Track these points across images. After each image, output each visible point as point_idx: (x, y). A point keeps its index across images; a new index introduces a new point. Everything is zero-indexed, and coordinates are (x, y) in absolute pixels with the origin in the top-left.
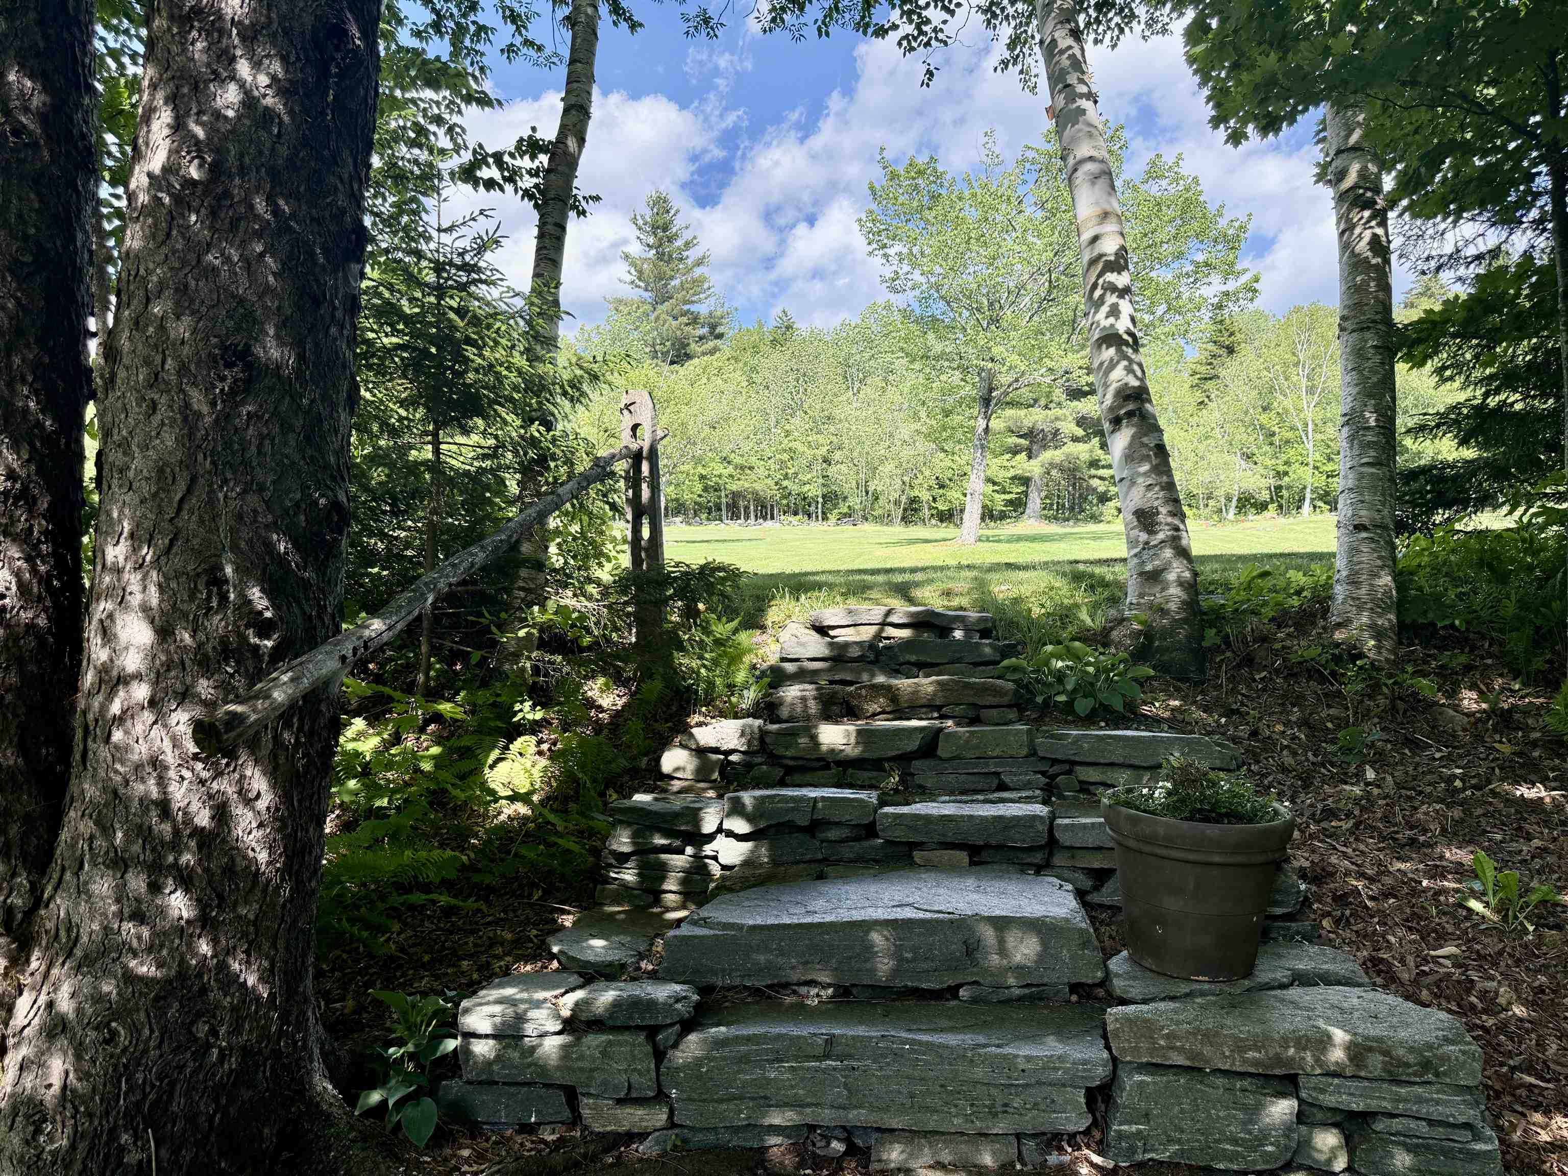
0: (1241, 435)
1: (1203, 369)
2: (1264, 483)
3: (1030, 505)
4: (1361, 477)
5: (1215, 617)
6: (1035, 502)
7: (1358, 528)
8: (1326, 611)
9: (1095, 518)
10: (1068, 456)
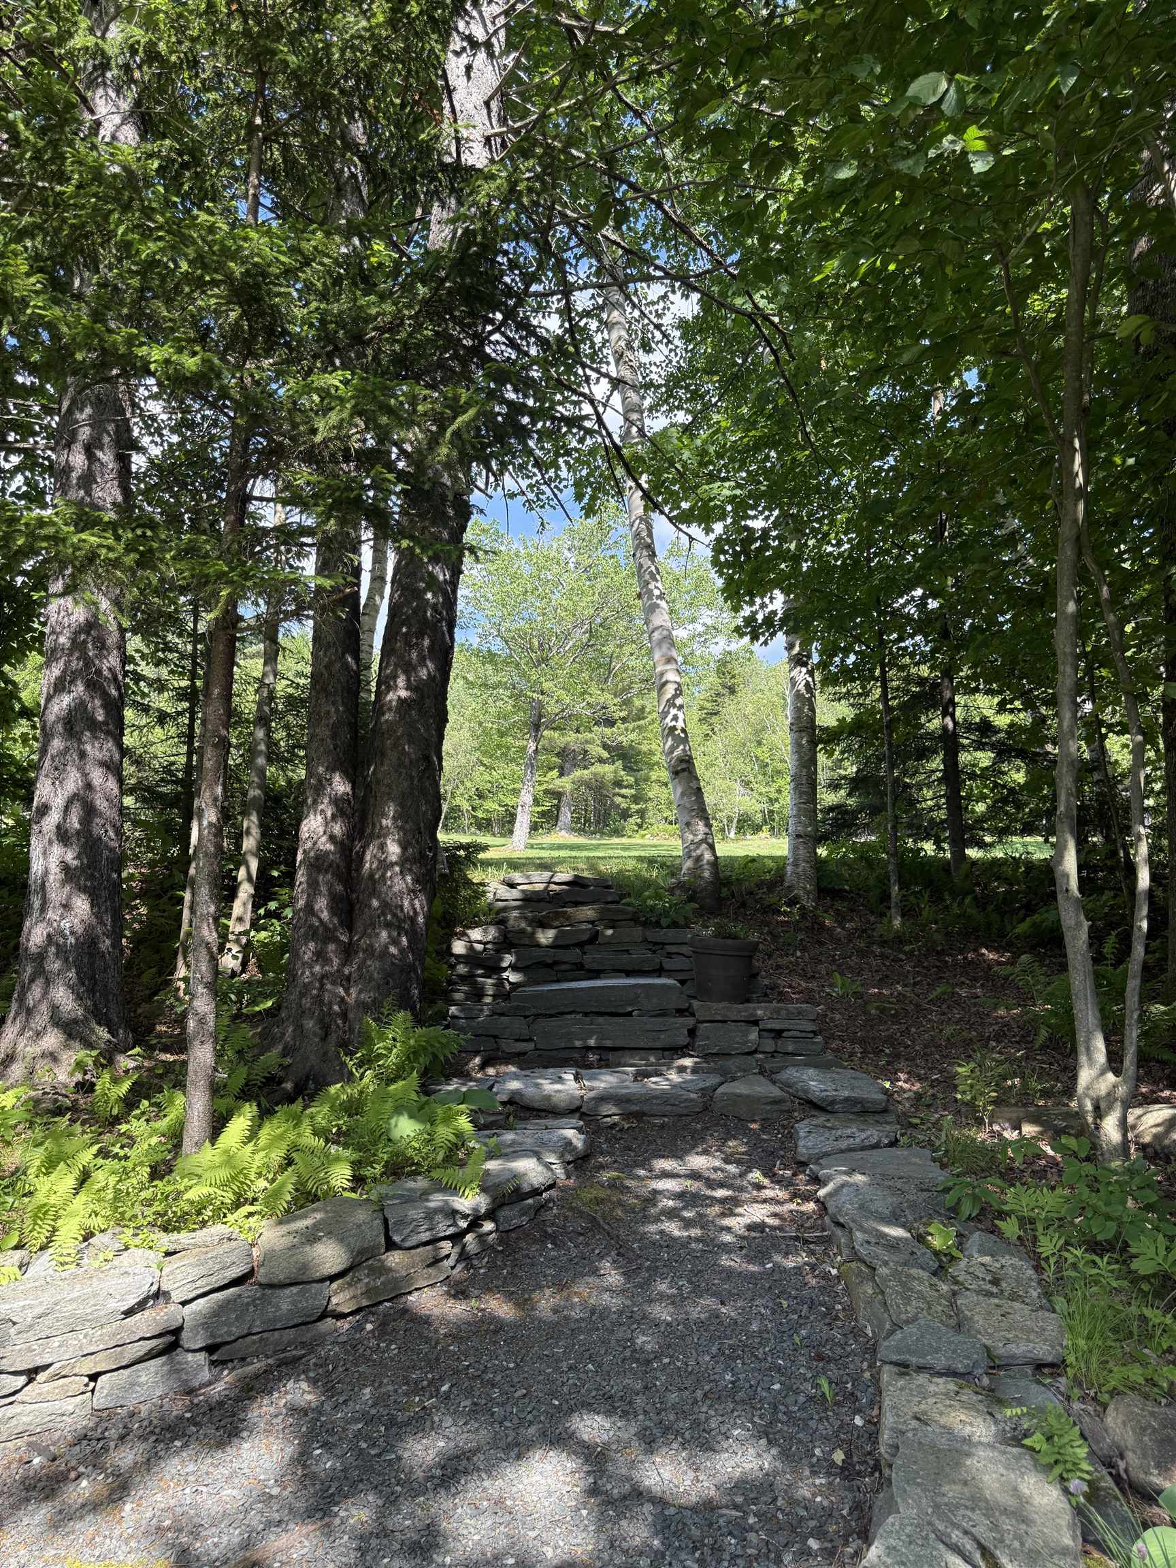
0: (740, 765)
1: (708, 705)
2: (758, 807)
3: (562, 818)
4: (799, 810)
5: (727, 882)
6: (566, 816)
7: (798, 836)
8: (782, 881)
9: (618, 832)
10: (595, 775)
